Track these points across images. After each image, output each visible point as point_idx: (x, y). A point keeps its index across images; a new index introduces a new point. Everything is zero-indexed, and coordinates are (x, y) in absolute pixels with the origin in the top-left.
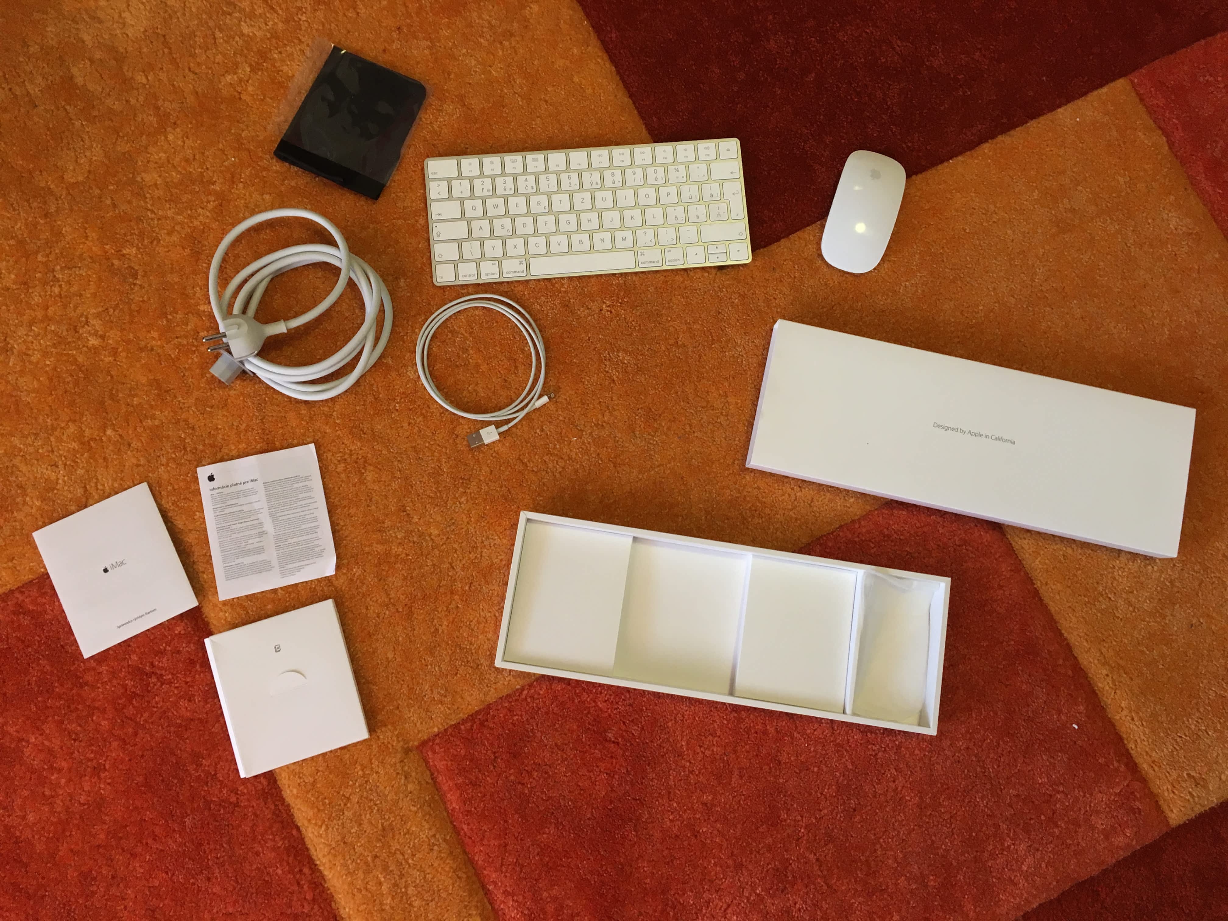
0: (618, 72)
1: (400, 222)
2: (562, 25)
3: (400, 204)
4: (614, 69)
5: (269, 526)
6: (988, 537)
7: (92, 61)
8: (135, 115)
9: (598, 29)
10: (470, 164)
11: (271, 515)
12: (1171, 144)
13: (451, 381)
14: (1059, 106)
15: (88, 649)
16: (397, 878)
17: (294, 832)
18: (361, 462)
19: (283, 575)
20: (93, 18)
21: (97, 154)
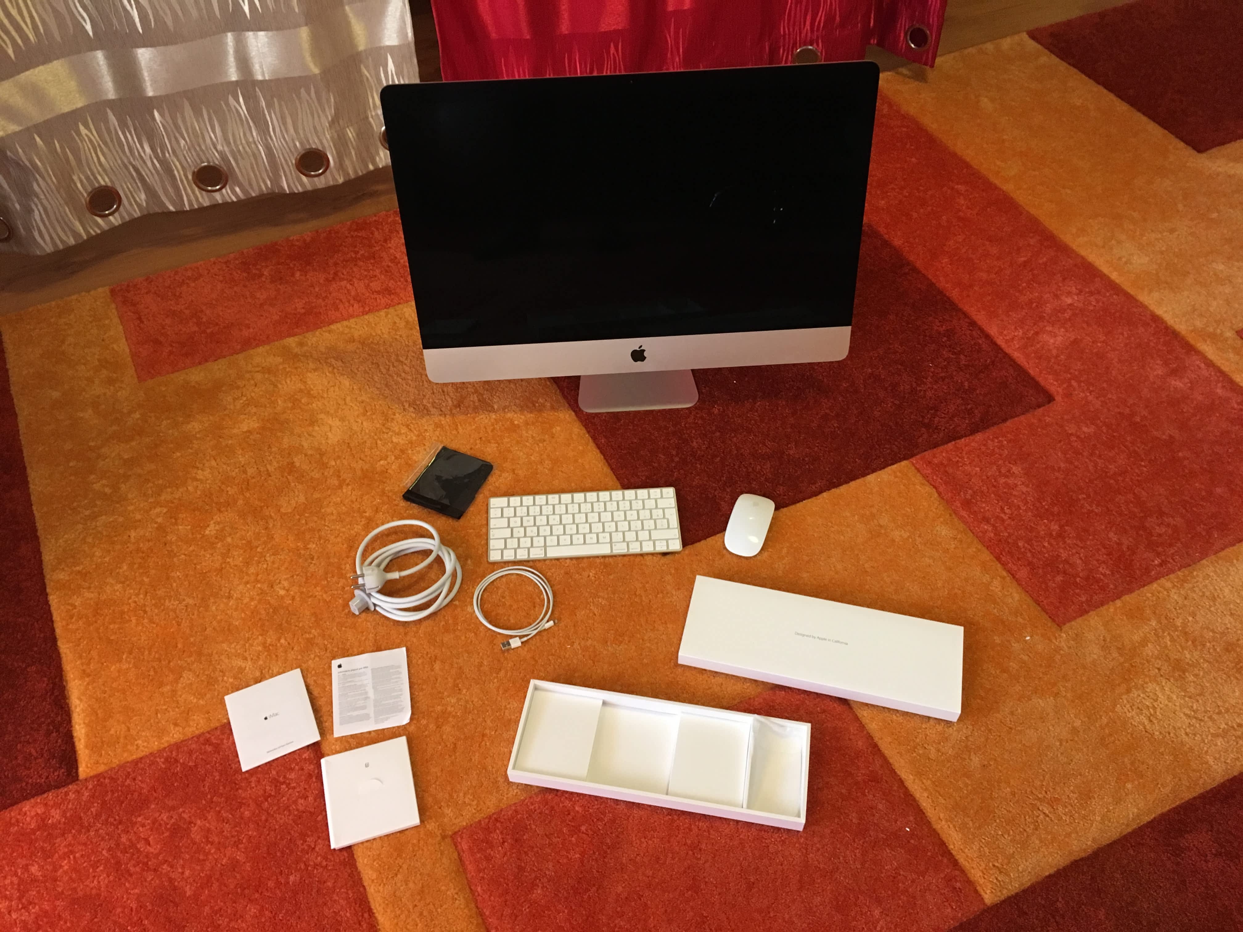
0: (605, 458)
1: (472, 531)
2: (573, 436)
3: (472, 522)
4: (602, 457)
5: (371, 694)
6: (839, 708)
7: (306, 455)
8: (326, 481)
9: (594, 439)
10: (515, 500)
11: (373, 688)
12: (939, 494)
13: (494, 614)
14: (869, 474)
15: (245, 767)
16: (429, 921)
17: (361, 889)
18: (434, 657)
19: (376, 722)
20: (310, 435)
21: (302, 499)
